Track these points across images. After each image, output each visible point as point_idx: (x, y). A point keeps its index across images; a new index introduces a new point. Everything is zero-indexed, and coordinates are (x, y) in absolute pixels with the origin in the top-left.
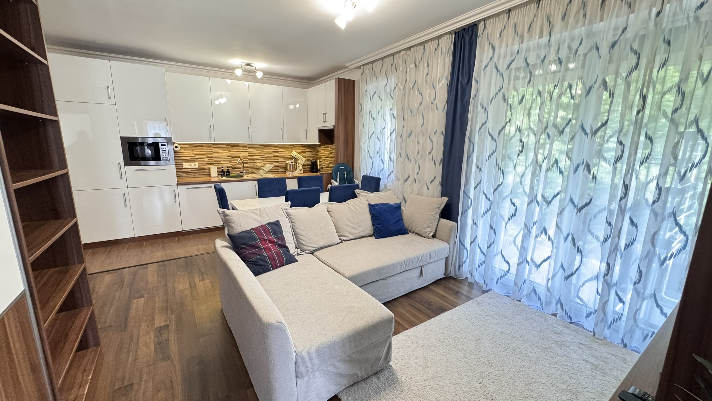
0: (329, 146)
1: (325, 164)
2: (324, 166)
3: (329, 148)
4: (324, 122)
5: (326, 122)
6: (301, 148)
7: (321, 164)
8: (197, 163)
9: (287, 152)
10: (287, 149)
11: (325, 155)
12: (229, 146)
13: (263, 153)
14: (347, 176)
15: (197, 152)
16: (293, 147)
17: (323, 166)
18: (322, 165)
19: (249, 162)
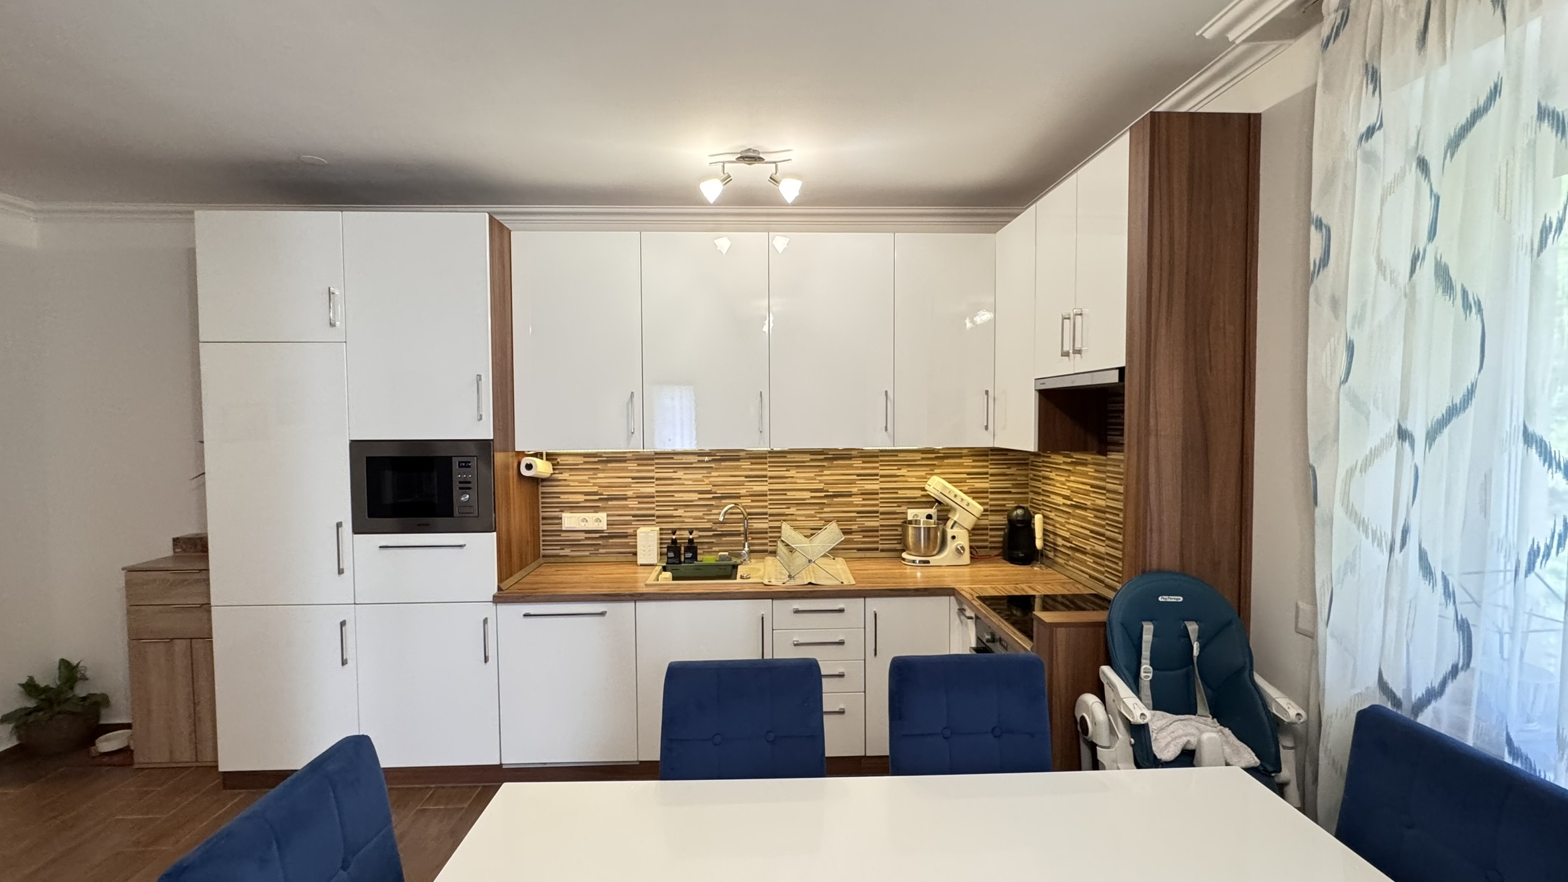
0: (1089, 457)
1: (1067, 535)
2: (1064, 539)
3: (1090, 470)
4: (1065, 354)
5: (1079, 352)
6: (967, 461)
7: (1050, 528)
8: (603, 516)
9: (911, 476)
10: (911, 465)
11: (1067, 493)
12: (706, 459)
13: (821, 482)
14: (1202, 649)
15: (605, 478)
16: (935, 458)
17: (1060, 541)
18: (1055, 534)
19: (770, 511)
